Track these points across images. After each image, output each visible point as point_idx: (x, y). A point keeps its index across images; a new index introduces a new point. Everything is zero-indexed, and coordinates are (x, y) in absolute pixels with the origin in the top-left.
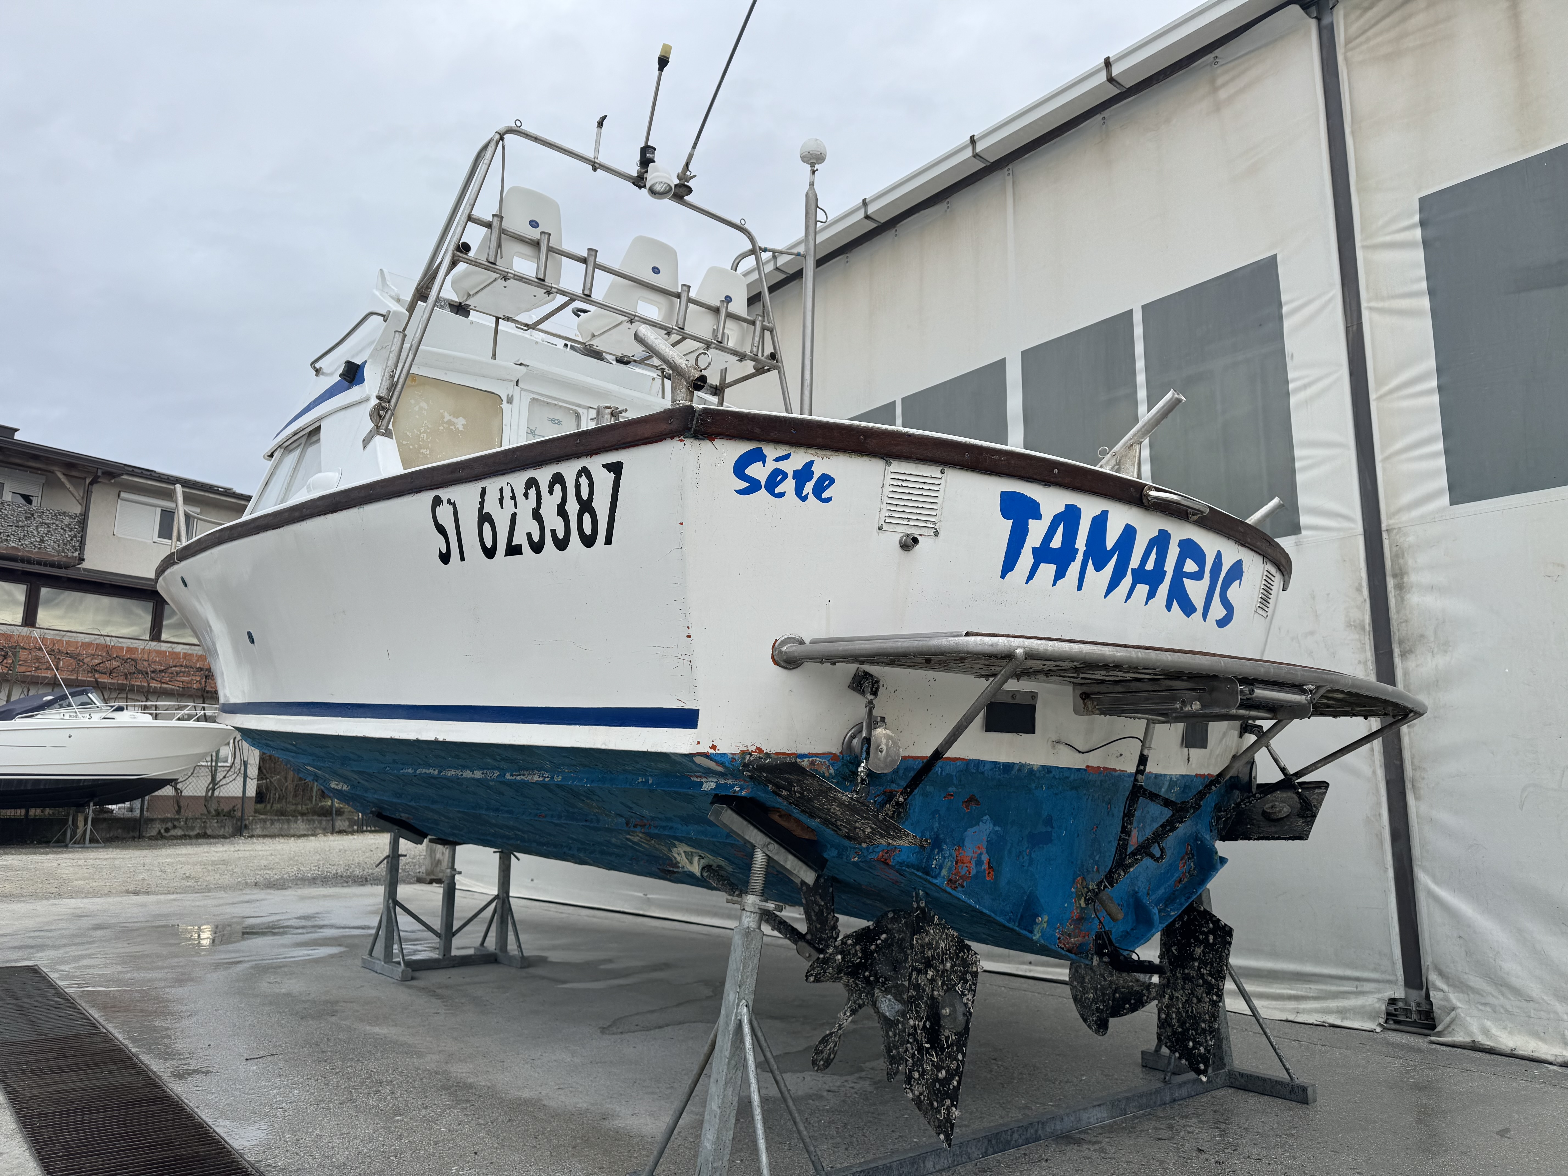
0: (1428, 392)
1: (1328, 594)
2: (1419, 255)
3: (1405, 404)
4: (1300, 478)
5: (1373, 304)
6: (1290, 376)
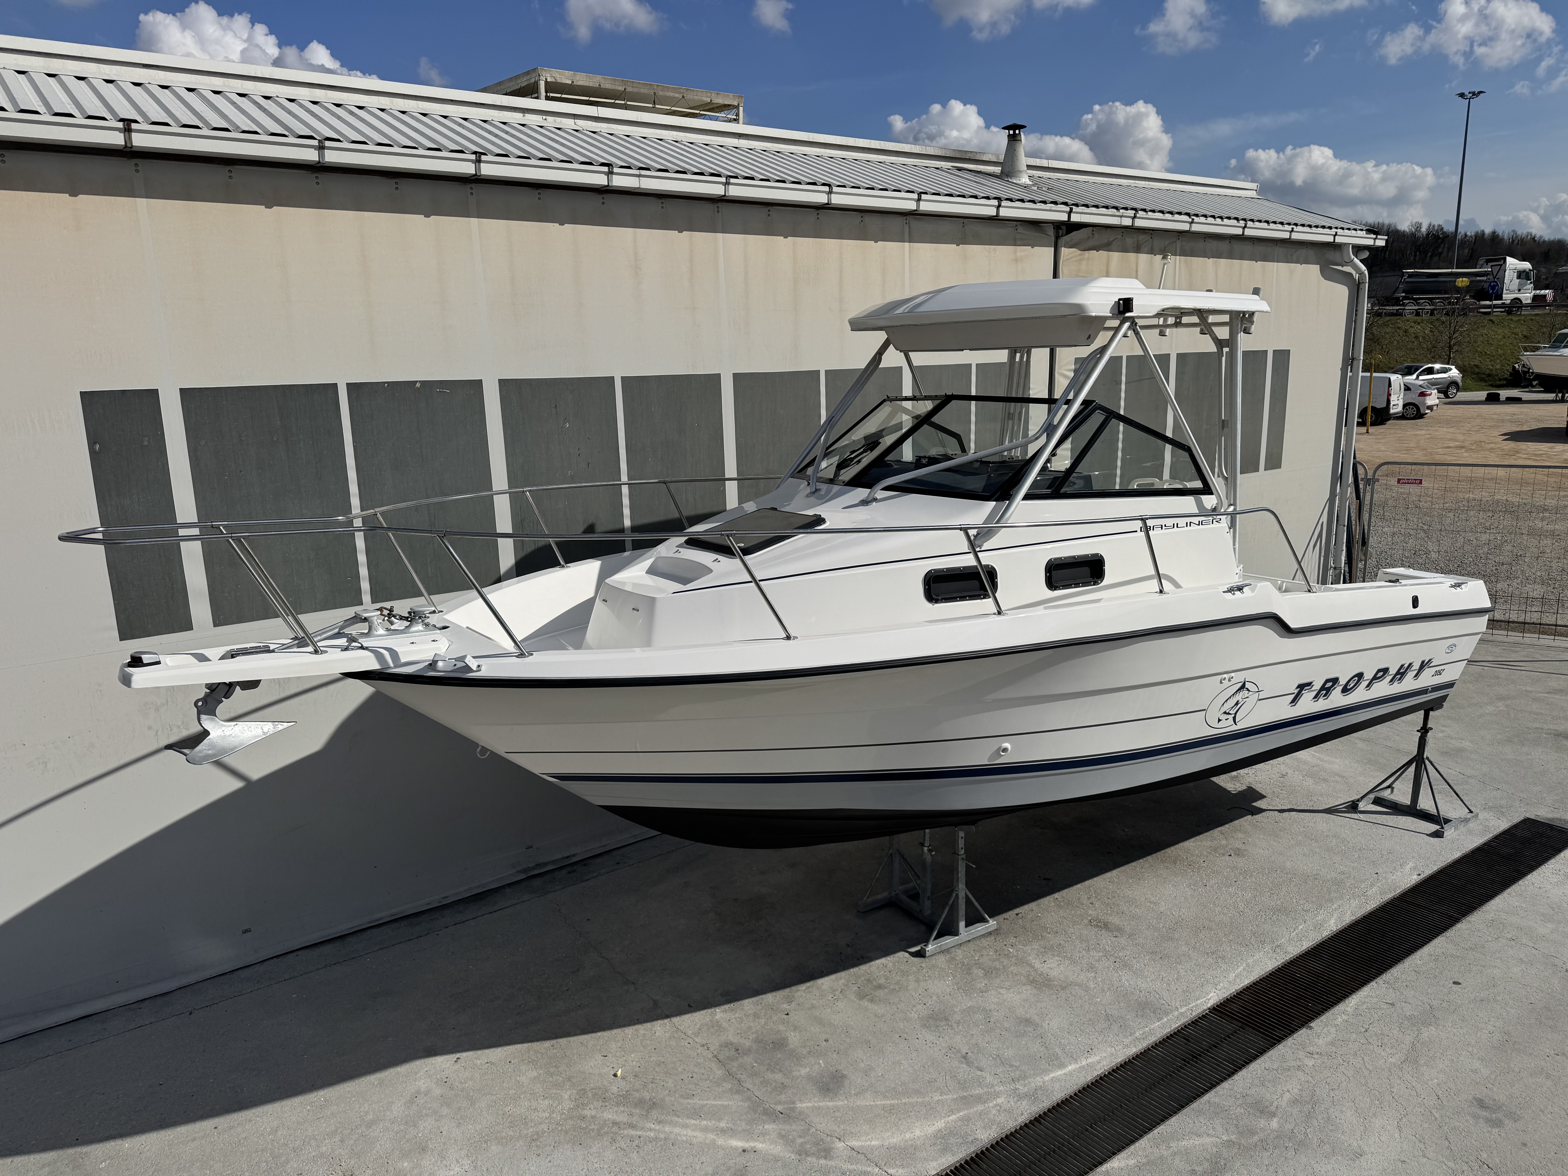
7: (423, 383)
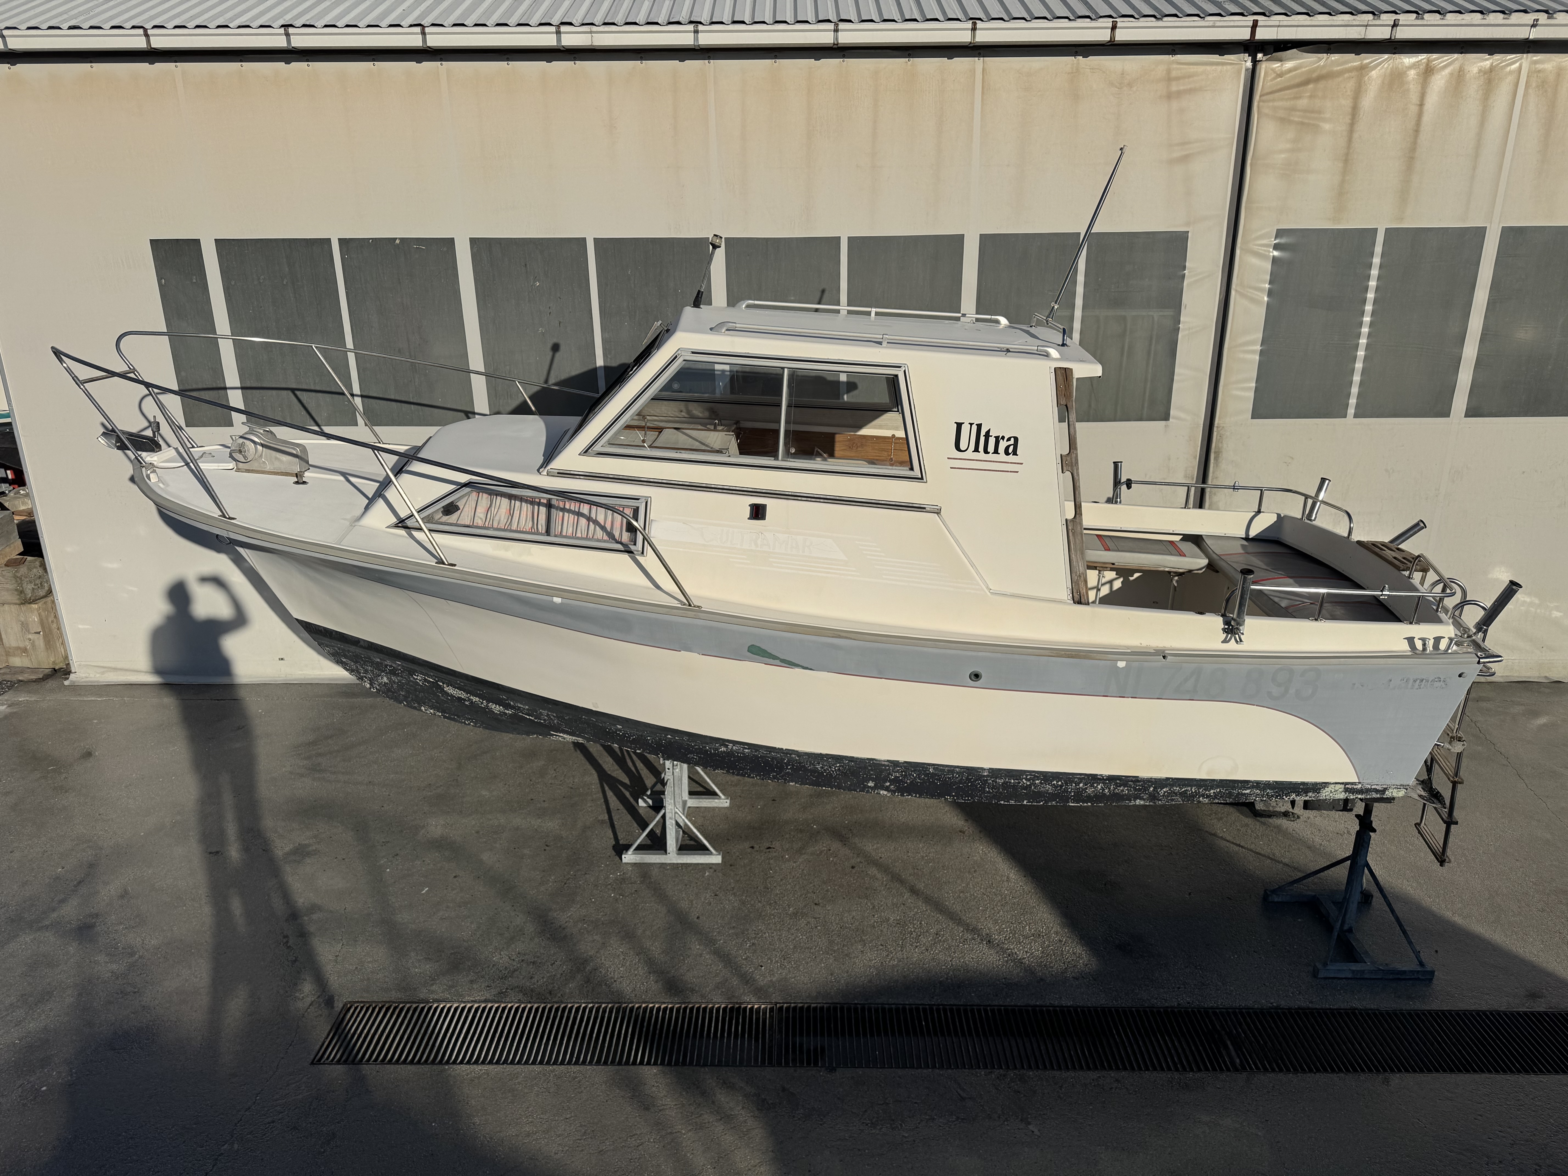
0: (1253, 352)
1: (1178, 458)
2: (1268, 266)
3: (1241, 356)
4: (1175, 386)
5: (1238, 289)
6: (1182, 319)
7: (402, 239)
